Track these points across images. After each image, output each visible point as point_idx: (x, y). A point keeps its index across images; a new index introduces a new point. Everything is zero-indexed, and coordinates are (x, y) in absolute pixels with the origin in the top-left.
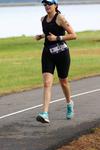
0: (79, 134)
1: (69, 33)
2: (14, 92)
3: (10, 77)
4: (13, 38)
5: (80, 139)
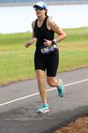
0: (77, 117)
3: (17, 67)
4: (20, 34)
5: (77, 121)
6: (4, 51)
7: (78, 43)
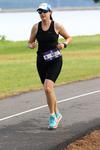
1: (66, 38)
2: (31, 91)
6: (14, 59)
7: (93, 51)
